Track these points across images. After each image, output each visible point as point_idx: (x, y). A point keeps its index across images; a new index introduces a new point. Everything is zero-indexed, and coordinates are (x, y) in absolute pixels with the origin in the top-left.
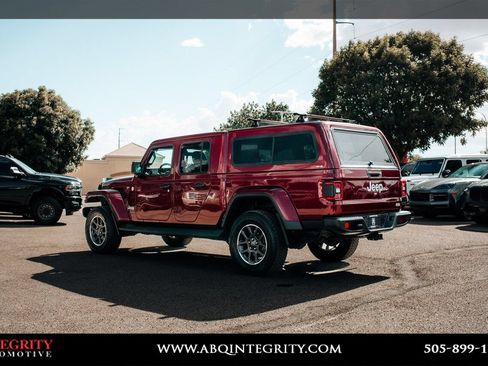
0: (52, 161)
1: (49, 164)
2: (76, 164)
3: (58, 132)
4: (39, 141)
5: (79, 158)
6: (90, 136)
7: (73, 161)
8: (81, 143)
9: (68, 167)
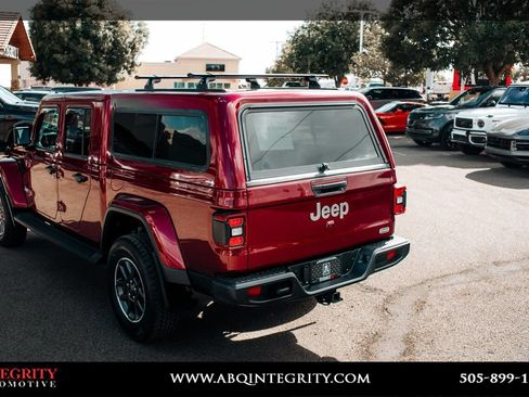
0: (101, 69)
1: (97, 72)
2: (129, 73)
3: (105, 36)
4: (84, 46)
5: (133, 64)
6: (144, 39)
7: (126, 68)
8: (133, 48)
9: (119, 75)
